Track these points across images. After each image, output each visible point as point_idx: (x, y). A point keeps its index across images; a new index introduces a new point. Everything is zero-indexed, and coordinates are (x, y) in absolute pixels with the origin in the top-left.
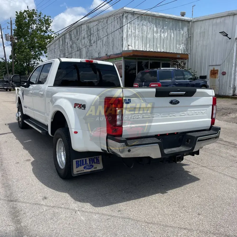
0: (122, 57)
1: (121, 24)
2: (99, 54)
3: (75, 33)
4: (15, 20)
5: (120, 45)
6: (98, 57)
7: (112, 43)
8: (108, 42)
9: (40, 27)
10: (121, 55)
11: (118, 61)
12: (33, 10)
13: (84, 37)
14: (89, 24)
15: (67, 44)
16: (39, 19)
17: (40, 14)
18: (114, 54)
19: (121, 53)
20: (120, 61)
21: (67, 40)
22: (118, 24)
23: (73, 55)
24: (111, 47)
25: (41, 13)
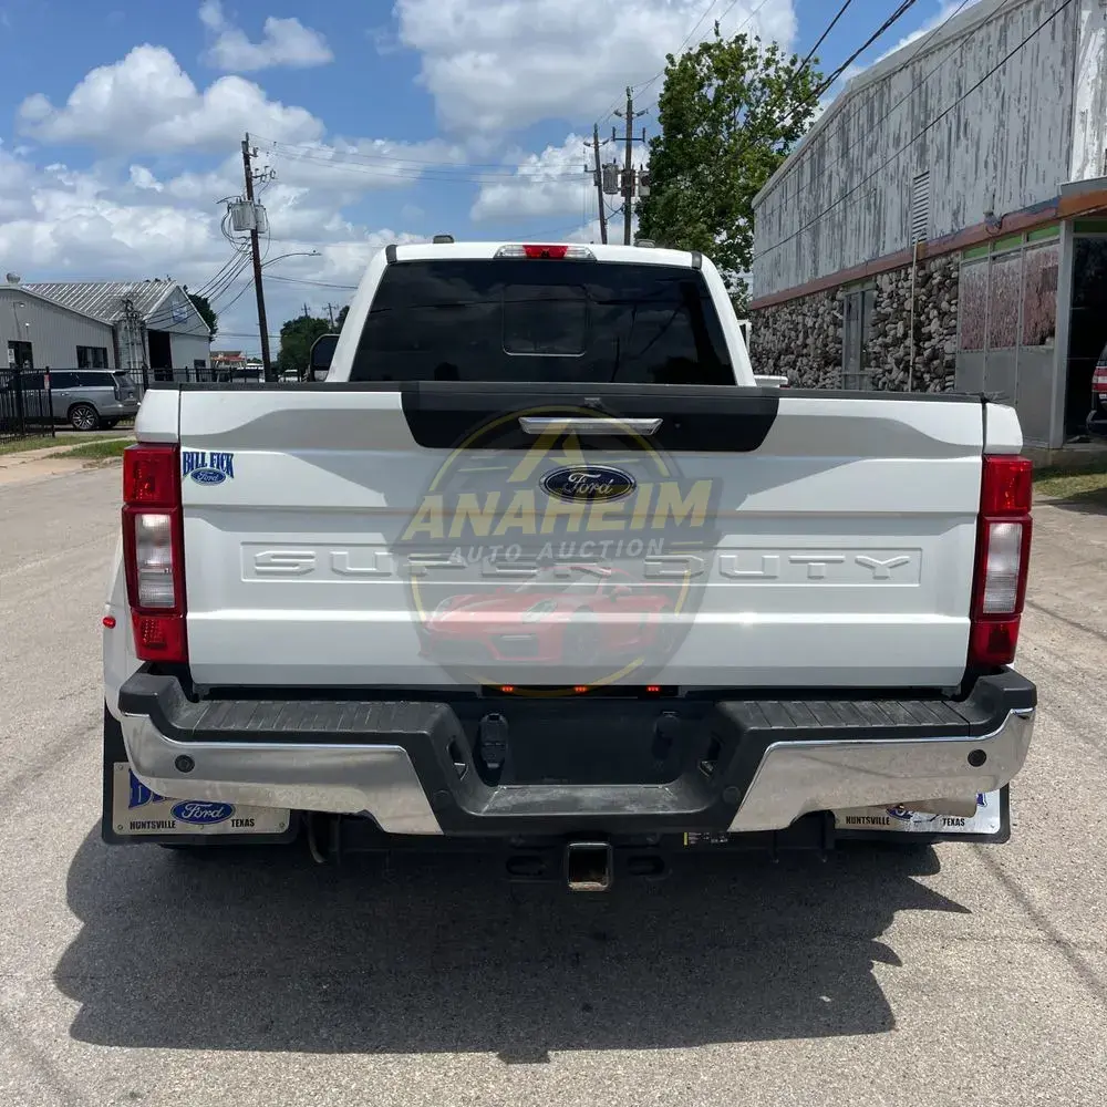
0: (1060, 219)
1: (1070, 38)
2: (955, 214)
3: (861, 122)
4: (661, 95)
5: (1055, 154)
6: (952, 230)
7: (1020, 150)
8: (1000, 146)
9: (767, 117)
10: (1053, 212)
11: (1041, 245)
12: (741, 39)
13: (899, 135)
14: (923, 62)
15: (830, 176)
16: (763, 76)
17: (768, 55)
18: (1025, 209)
19: (1057, 200)
20: (1051, 243)
21: (831, 162)
22: (1053, 38)
23: (849, 232)
24: (1013, 174)
25: (773, 50)
